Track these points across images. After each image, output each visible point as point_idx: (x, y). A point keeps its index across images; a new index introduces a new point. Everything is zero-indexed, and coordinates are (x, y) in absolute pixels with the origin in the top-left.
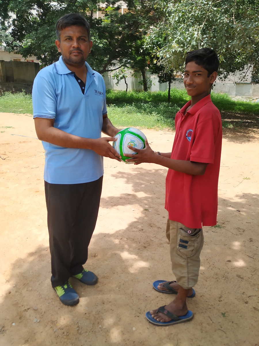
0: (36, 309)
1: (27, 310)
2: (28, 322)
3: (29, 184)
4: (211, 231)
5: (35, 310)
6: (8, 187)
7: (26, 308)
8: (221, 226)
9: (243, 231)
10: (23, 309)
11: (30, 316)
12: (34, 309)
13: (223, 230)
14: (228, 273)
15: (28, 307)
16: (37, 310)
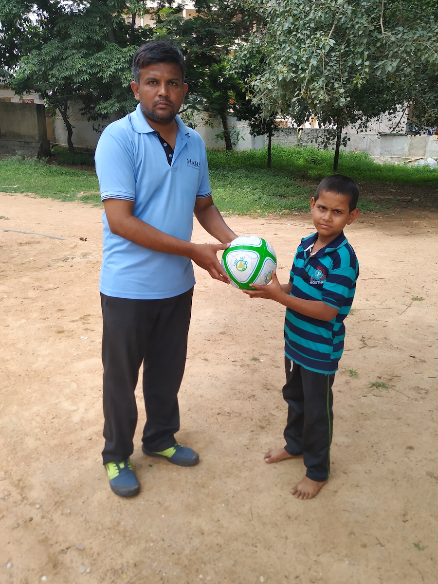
0: (82, 548)
1: (66, 551)
2: (69, 573)
3: (45, 319)
4: (371, 394)
5: (81, 551)
6: (9, 326)
7: (63, 547)
8: (387, 386)
9: (427, 393)
10: (58, 548)
11: (72, 561)
12: (79, 548)
13: (392, 393)
14: (412, 470)
15: (67, 545)
16: (84, 549)
